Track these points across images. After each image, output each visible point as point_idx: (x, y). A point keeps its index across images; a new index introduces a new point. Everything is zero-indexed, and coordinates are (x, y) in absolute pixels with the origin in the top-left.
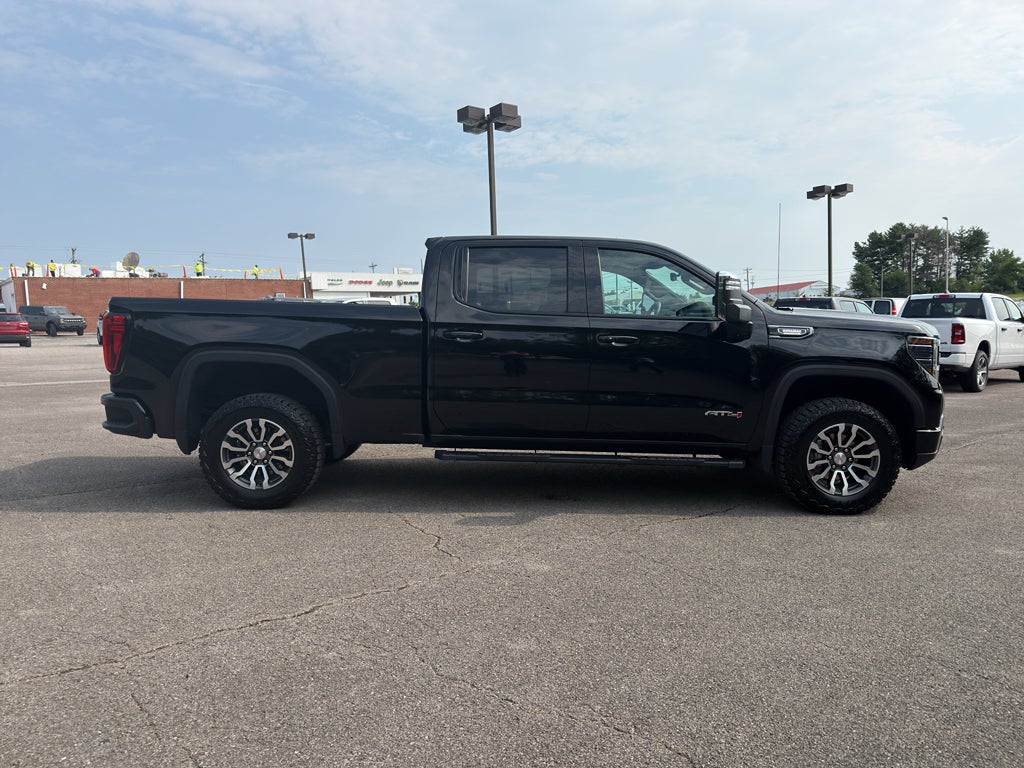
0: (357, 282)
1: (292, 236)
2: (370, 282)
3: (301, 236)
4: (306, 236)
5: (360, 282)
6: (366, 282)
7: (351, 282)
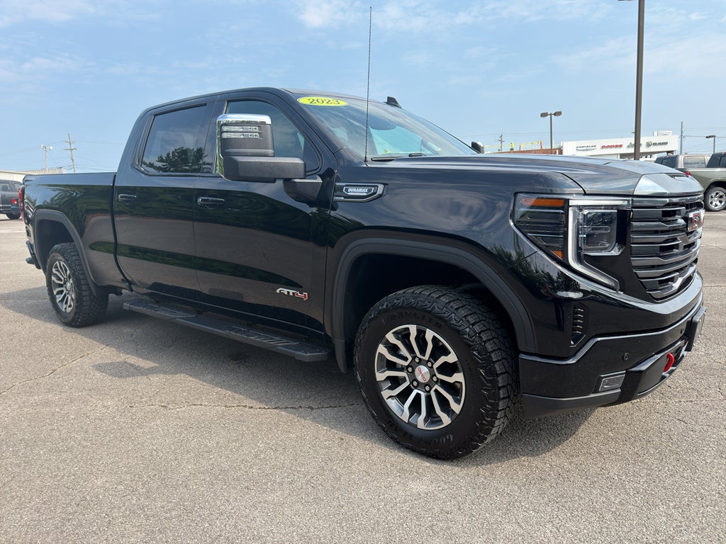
0: (609, 147)
1: (544, 115)
2: (621, 146)
3: (551, 114)
4: (555, 114)
5: (611, 147)
6: (617, 146)
7: (603, 147)
